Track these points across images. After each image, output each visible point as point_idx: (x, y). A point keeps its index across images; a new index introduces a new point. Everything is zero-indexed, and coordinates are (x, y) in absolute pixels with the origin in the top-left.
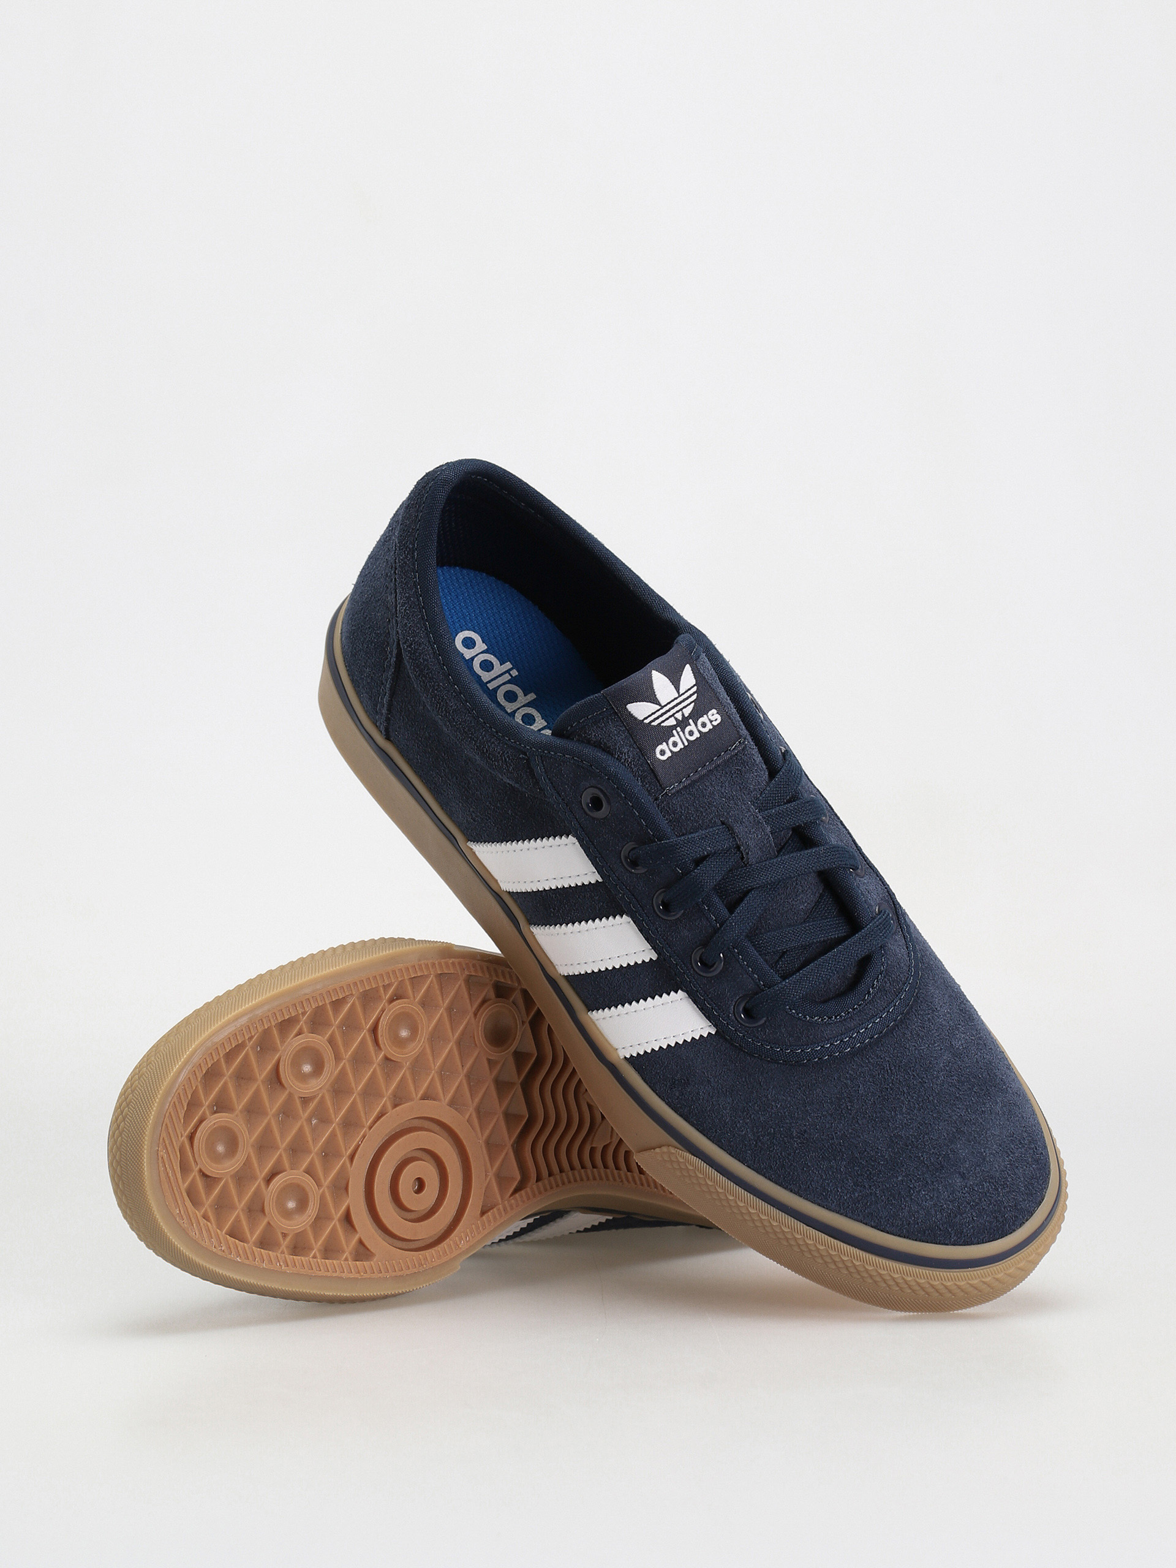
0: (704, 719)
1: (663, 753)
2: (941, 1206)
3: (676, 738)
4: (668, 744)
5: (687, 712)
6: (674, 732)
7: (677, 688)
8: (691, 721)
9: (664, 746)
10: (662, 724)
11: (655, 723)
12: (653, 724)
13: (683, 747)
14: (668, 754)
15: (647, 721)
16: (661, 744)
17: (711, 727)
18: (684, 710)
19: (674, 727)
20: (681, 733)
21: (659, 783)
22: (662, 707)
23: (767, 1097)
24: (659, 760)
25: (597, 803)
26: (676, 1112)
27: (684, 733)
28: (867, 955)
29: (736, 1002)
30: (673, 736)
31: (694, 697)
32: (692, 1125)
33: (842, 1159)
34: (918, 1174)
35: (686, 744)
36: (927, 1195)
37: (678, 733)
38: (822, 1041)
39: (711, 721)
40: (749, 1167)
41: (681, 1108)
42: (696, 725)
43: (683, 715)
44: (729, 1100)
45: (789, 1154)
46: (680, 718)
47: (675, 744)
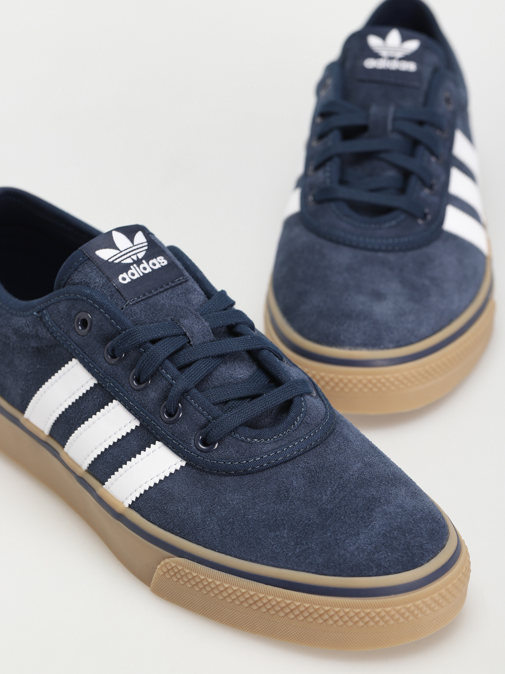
0: (154, 261)
1: (124, 279)
2: (362, 548)
3: (133, 271)
4: (127, 274)
5: (141, 256)
6: (132, 267)
7: (132, 241)
8: (144, 261)
9: (124, 275)
10: (122, 262)
11: (117, 261)
12: (115, 262)
13: (139, 276)
14: (128, 280)
15: (110, 260)
16: (122, 273)
17: (160, 266)
18: (138, 255)
19: (132, 264)
20: (137, 268)
21: (123, 297)
22: (121, 252)
23: (225, 499)
24: (122, 283)
25: (84, 323)
26: (165, 530)
27: (139, 268)
28: (291, 399)
29: (195, 436)
30: (131, 269)
31: (146, 248)
32: (177, 534)
33: (285, 529)
34: (342, 530)
35: (142, 275)
36: (351, 542)
37: (135, 268)
38: (262, 454)
39: (160, 263)
40: (219, 552)
41: (168, 525)
42: (148, 264)
43: (137, 257)
44: (199, 508)
45: (245, 534)
46: (135, 259)
47: (133, 274)
